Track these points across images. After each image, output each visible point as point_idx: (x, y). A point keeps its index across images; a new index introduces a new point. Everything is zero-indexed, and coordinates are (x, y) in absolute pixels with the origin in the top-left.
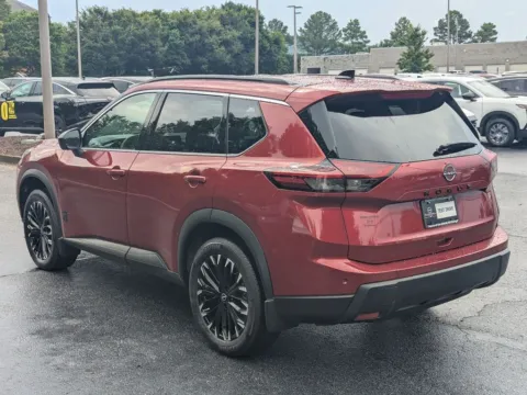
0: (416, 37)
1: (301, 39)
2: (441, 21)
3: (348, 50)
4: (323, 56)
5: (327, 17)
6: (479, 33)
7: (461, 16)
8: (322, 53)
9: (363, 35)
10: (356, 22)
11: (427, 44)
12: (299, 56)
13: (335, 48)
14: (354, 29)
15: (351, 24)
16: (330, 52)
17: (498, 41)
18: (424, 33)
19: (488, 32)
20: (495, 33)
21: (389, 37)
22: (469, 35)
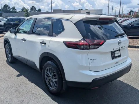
0: (27, 10)
1: (2, 10)
2: (31, 8)
3: (13, 12)
4: (8, 14)
5: (8, 6)
6: (38, 10)
7: (34, 7)
8: (7, 13)
9: (16, 9)
10: (14, 7)
11: (29, 12)
12: (3, 13)
13: (10, 12)
14: (14, 8)
15: (13, 7)
16: (9, 13)
17: (42, 12)
18: (28, 10)
19: (40, 10)
20: (41, 10)
21: (21, 10)
22: (36, 11)
